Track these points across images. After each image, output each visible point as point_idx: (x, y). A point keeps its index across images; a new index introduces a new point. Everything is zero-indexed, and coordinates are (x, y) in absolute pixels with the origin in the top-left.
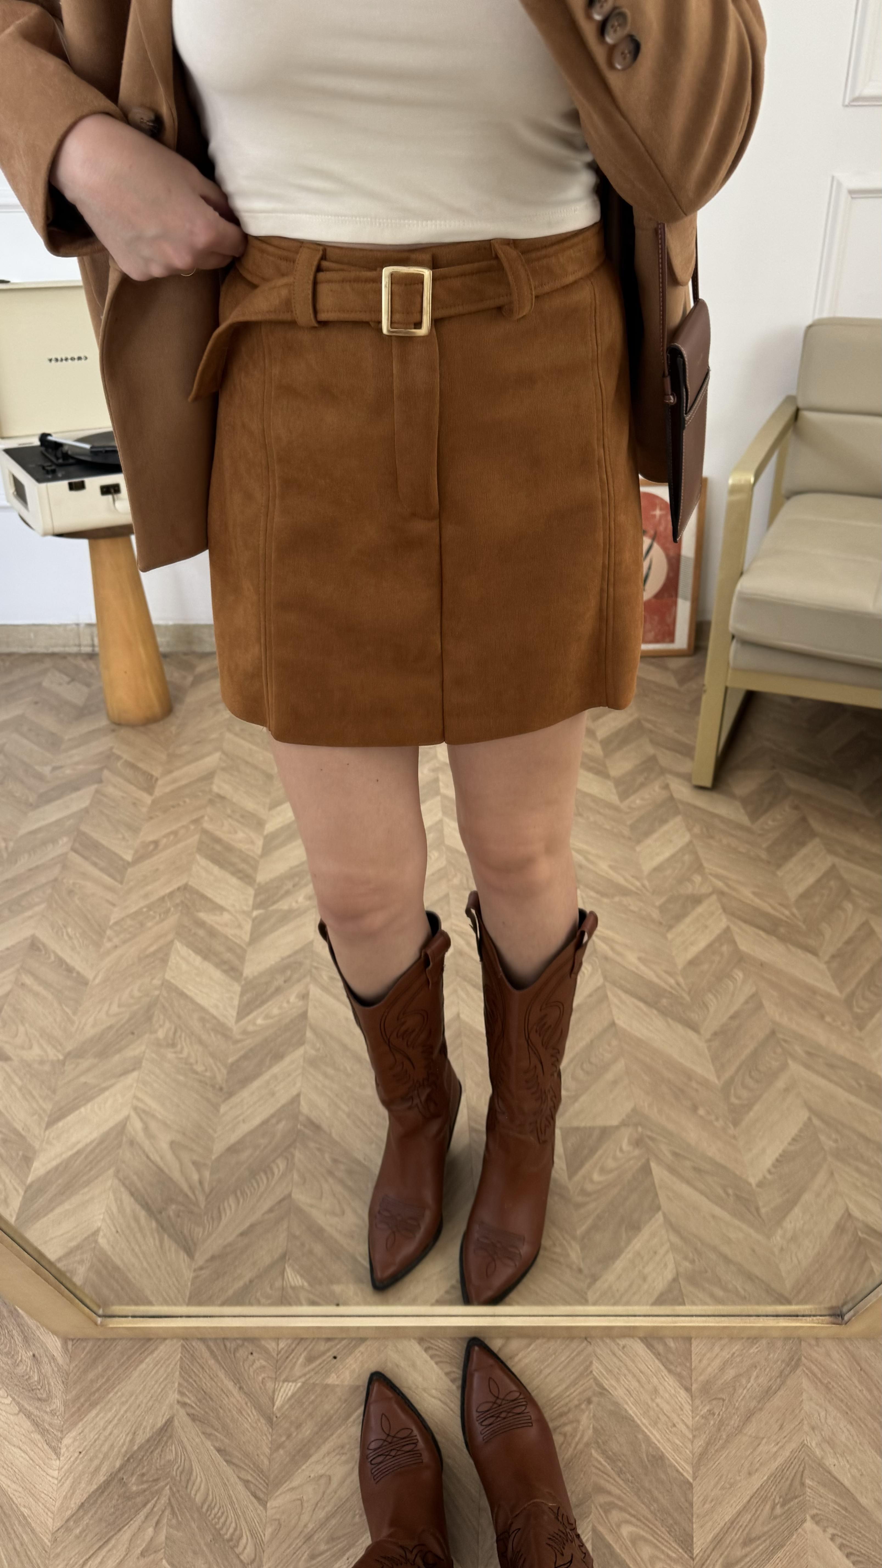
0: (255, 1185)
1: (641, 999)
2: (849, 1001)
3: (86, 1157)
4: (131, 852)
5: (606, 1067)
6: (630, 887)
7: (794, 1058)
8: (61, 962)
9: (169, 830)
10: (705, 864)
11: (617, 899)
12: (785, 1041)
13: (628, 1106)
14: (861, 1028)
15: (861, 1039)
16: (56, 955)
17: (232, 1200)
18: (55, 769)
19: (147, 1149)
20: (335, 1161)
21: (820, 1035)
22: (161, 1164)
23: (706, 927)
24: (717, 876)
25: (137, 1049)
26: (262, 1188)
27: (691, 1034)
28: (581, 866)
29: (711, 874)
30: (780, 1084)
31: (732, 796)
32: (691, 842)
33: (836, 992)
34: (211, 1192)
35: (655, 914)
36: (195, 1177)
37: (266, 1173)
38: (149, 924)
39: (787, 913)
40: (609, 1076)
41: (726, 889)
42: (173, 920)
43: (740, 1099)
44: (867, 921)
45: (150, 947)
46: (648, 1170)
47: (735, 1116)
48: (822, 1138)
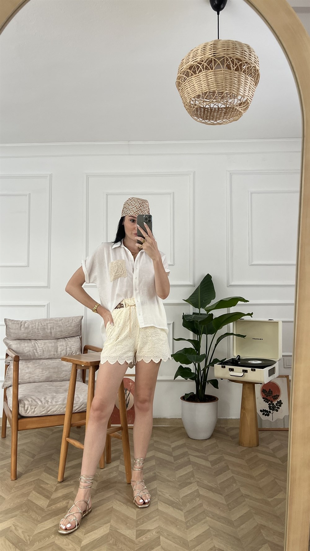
0: (45, 540)
1: (168, 504)
2: (228, 505)
5: (153, 518)
6: (171, 480)
7: (209, 517)
10: (195, 476)
11: (167, 483)
12: (207, 513)
13: (157, 526)
14: (230, 511)
15: (229, 513)
17: (37, 543)
19: (15, 533)
21: (218, 512)
22: (18, 535)
23: (192, 489)
24: (198, 478)
25: (17, 512)
27: (180, 511)
28: (158, 476)
29: (196, 478)
30: (203, 521)
31: (208, 461)
32: (193, 470)
33: (225, 503)
34: (32, 541)
35: (177, 486)
36: (28, 538)
37: (48, 537)
38: (26, 487)
39: (216, 486)
40: (154, 519)
41: (200, 481)
42: (33, 486)
43: (190, 524)
44: (239, 488)
45: (25, 492)
46: (159, 538)
47: (188, 528)
48: (212, 532)
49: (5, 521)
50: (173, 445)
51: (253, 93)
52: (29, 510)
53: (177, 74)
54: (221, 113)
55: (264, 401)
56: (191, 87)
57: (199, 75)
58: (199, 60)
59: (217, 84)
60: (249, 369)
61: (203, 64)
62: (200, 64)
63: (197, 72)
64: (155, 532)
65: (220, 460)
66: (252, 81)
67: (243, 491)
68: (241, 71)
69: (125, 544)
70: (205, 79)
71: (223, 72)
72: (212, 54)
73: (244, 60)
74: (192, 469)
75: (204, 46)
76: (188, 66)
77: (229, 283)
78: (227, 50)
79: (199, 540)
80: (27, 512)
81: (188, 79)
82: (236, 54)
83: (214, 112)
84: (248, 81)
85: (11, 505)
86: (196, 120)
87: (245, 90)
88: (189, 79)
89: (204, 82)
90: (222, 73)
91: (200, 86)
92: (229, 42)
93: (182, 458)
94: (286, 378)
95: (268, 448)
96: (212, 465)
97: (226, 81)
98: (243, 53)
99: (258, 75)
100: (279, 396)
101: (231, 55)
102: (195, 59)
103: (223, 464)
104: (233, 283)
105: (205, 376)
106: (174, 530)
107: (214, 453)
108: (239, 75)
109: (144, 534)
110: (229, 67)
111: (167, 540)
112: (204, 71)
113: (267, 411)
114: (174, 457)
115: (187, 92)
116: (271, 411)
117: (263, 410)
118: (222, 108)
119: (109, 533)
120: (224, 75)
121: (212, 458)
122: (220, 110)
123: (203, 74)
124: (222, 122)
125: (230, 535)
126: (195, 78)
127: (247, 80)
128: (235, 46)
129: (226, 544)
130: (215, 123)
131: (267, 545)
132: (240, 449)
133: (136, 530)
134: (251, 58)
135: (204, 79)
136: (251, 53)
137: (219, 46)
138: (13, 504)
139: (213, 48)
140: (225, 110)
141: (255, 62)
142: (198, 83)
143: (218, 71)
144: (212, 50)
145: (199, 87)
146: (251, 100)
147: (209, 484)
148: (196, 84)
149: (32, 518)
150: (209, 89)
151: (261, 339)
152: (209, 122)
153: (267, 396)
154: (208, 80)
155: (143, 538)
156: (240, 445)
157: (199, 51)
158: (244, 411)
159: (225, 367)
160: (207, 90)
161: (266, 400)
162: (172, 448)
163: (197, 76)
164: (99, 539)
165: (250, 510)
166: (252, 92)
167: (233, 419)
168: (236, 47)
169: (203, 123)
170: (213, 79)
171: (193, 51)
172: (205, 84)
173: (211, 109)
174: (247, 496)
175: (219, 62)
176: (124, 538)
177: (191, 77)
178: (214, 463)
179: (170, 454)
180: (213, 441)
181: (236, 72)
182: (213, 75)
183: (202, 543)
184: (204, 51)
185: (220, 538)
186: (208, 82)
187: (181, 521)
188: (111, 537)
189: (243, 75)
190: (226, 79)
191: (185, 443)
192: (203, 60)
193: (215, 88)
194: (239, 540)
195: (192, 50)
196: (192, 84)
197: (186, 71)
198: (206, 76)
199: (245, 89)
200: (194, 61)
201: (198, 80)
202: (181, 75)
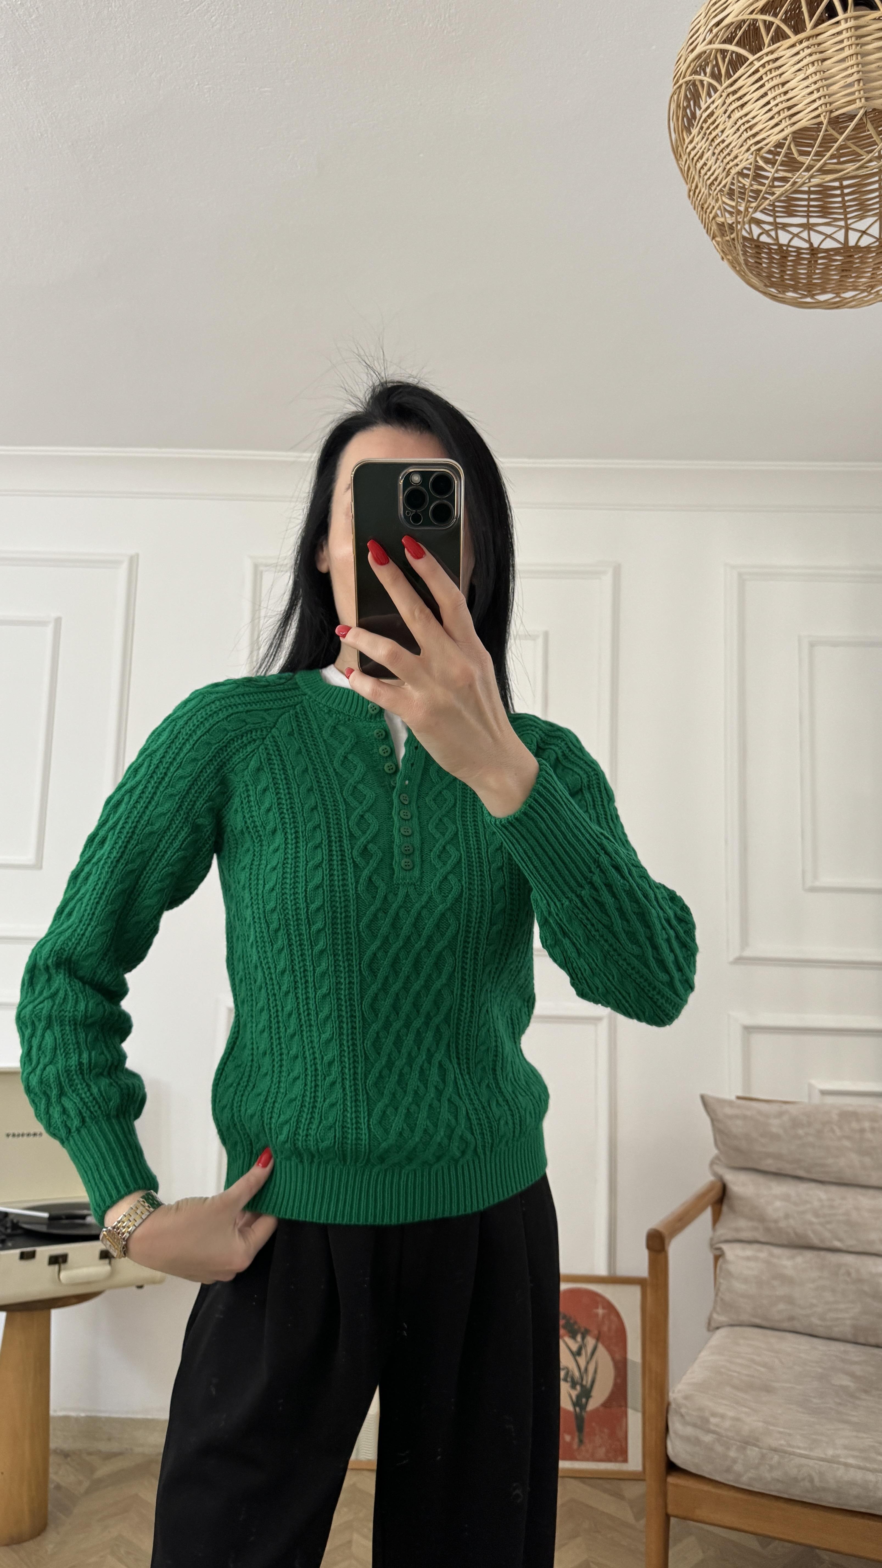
56: (770, 95)
57: (817, 36)
63: (809, 25)
70: (851, 52)
81: (752, 59)
88: (759, 59)
89: (846, 64)
91: (822, 84)
112: (846, 15)
123: (843, 26)
126: (798, 48)
135: (847, 52)
142: (812, 69)
148: (801, 75)
150: (867, 99)
160: (853, 101)
163: (808, 39)
172: (850, 71)
177: (773, 47)
186: (864, 65)
197: (744, 21)
201: (814, 57)
202: (717, 46)
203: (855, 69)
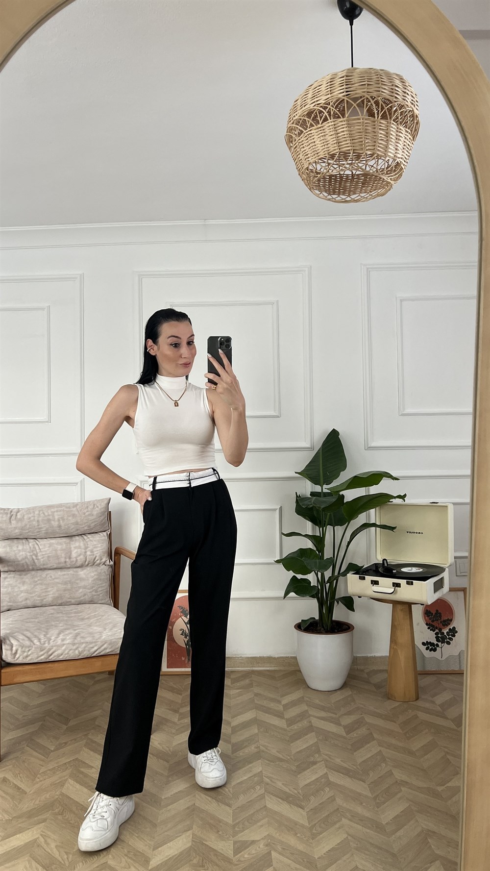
1: (280, 798)
2: (375, 798)
3: (17, 850)
4: (54, 747)
5: (259, 821)
6: (284, 758)
7: (345, 818)
8: (16, 786)
9: (73, 738)
10: (321, 750)
11: (277, 763)
12: (342, 812)
13: (266, 834)
14: (378, 808)
15: (377, 811)
16: (14, 783)
18: (23, 716)
19: (45, 848)
20: (129, 852)
21: (359, 810)
22: (51, 853)
23: (316, 773)
24: (326, 755)
25: (47, 815)
26: (94, 861)
27: (301, 810)
28: (263, 751)
29: (323, 754)
30: (337, 826)
31: (340, 725)
34: (72, 860)
35: (294, 768)
38: (58, 773)
39: (355, 767)
40: (259, 824)
41: (329, 759)
42: (68, 772)
43: (317, 831)
44: (391, 770)
45: (57, 780)
46: (269, 853)
47: (314, 836)
48: (351, 843)
49: (29, 829)
50: (285, 701)
51: (410, 152)
52: (65, 811)
53: (287, 123)
54: (357, 182)
55: (428, 628)
56: (311, 145)
57: (322, 127)
58: (324, 102)
59: (353, 140)
60: (403, 582)
61: (330, 108)
62: (325, 108)
63: (320, 122)
64: (262, 844)
65: (359, 723)
66: (408, 134)
67: (399, 775)
68: (390, 118)
69: (217, 865)
70: (333, 133)
71: (361, 121)
72: (343, 92)
73: (396, 102)
74: (316, 740)
75: (331, 79)
76: (305, 112)
77: (367, 445)
78: (368, 85)
79: (333, 856)
80: (62, 815)
81: (305, 132)
82: (382, 92)
83: (346, 181)
84: (401, 134)
85: (37, 802)
86: (318, 196)
87: (396, 149)
88: (307, 132)
89: (332, 137)
90: (360, 123)
91: (325, 144)
92: (371, 73)
93: (299, 721)
94: (463, 592)
95: (433, 702)
96: (348, 733)
97: (366, 136)
98: (393, 89)
99: (417, 123)
100: (451, 620)
101: (375, 94)
102: (317, 101)
103: (363, 731)
104: (373, 444)
105: (333, 591)
106: (292, 841)
107: (349, 713)
108: (388, 125)
109: (245, 849)
110: (371, 114)
111: (282, 858)
112: (331, 120)
113: (433, 643)
114: (287, 720)
115: (304, 152)
116: (440, 644)
117: (427, 642)
118: (358, 175)
119: (191, 846)
120: (363, 126)
121: (347, 720)
122: (356, 178)
123: (330, 124)
124: (359, 197)
125: (380, 848)
126: (317, 130)
127: (400, 132)
128: (382, 78)
129: (374, 863)
130: (348, 199)
131: (438, 863)
132: (390, 705)
133: (232, 842)
134: (405, 97)
135: (332, 133)
136: (405, 89)
137: (355, 79)
138: (39, 801)
139: (346, 82)
140: (363, 178)
141: (412, 104)
142: (322, 138)
143: (354, 120)
144: (343, 85)
145: (323, 144)
146: (405, 164)
147: (345, 765)
148: (319, 140)
149: (71, 824)
150: (339, 149)
151: (419, 533)
152: (339, 198)
153: (433, 621)
154: (337, 134)
155: (246, 855)
156: (389, 699)
157: (323, 88)
158: (395, 647)
159: (364, 578)
160: (335, 149)
161: (431, 627)
162: (283, 705)
163: (320, 128)
164: (177, 855)
165: (409, 806)
166: (407, 151)
167: (377, 657)
168: (382, 81)
169: (329, 200)
170: (345, 133)
171: (313, 87)
172: (333, 139)
173: (341, 177)
174: (405, 783)
175: (355, 105)
176: (216, 855)
177: (310, 129)
178: (349, 729)
179: (280, 715)
180: (347, 692)
181: (382, 121)
182: (346, 126)
183: (337, 863)
184: (330, 88)
185: (365, 853)
186: (338, 137)
187: (303, 826)
188: (194, 854)
189: (394, 127)
190: (366, 133)
191: (303, 697)
192: (329, 103)
193: (349, 147)
194: (394, 855)
195: (311, 86)
196: (313, 141)
197: (301, 119)
198: (335, 128)
199: (396, 147)
200: (314, 104)
201: (322, 134)
202: (294, 125)
203: (335, 139)
